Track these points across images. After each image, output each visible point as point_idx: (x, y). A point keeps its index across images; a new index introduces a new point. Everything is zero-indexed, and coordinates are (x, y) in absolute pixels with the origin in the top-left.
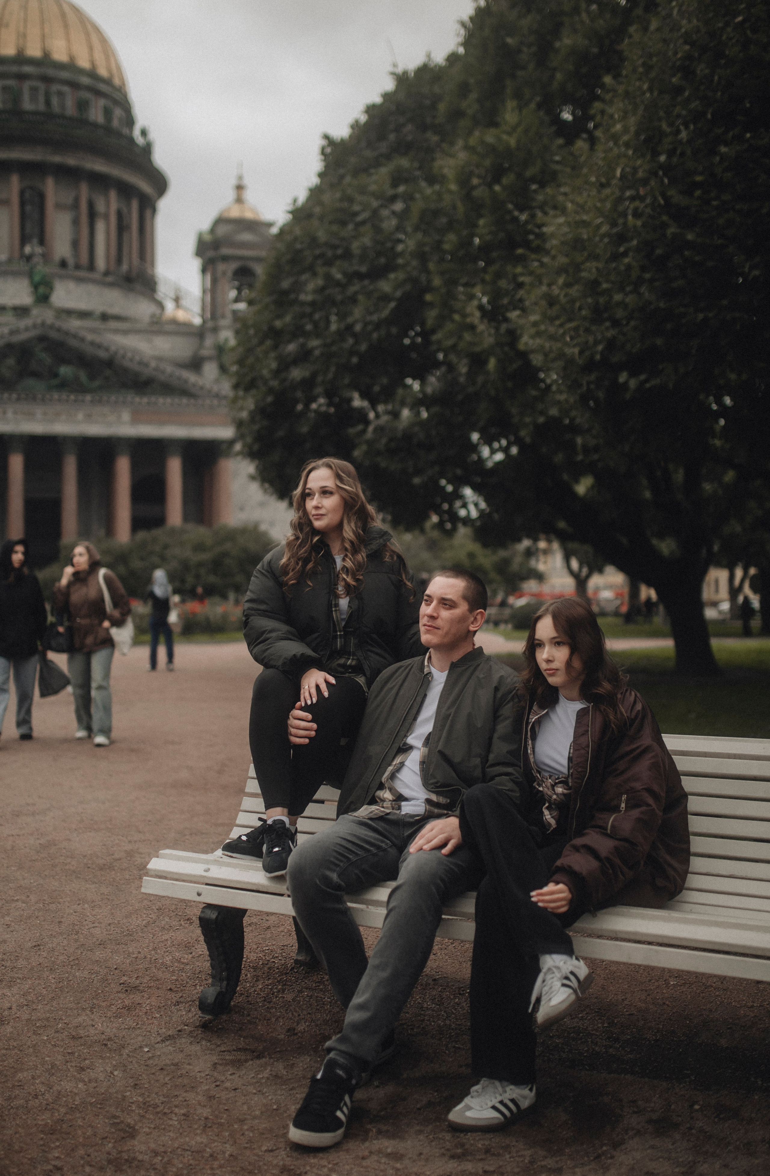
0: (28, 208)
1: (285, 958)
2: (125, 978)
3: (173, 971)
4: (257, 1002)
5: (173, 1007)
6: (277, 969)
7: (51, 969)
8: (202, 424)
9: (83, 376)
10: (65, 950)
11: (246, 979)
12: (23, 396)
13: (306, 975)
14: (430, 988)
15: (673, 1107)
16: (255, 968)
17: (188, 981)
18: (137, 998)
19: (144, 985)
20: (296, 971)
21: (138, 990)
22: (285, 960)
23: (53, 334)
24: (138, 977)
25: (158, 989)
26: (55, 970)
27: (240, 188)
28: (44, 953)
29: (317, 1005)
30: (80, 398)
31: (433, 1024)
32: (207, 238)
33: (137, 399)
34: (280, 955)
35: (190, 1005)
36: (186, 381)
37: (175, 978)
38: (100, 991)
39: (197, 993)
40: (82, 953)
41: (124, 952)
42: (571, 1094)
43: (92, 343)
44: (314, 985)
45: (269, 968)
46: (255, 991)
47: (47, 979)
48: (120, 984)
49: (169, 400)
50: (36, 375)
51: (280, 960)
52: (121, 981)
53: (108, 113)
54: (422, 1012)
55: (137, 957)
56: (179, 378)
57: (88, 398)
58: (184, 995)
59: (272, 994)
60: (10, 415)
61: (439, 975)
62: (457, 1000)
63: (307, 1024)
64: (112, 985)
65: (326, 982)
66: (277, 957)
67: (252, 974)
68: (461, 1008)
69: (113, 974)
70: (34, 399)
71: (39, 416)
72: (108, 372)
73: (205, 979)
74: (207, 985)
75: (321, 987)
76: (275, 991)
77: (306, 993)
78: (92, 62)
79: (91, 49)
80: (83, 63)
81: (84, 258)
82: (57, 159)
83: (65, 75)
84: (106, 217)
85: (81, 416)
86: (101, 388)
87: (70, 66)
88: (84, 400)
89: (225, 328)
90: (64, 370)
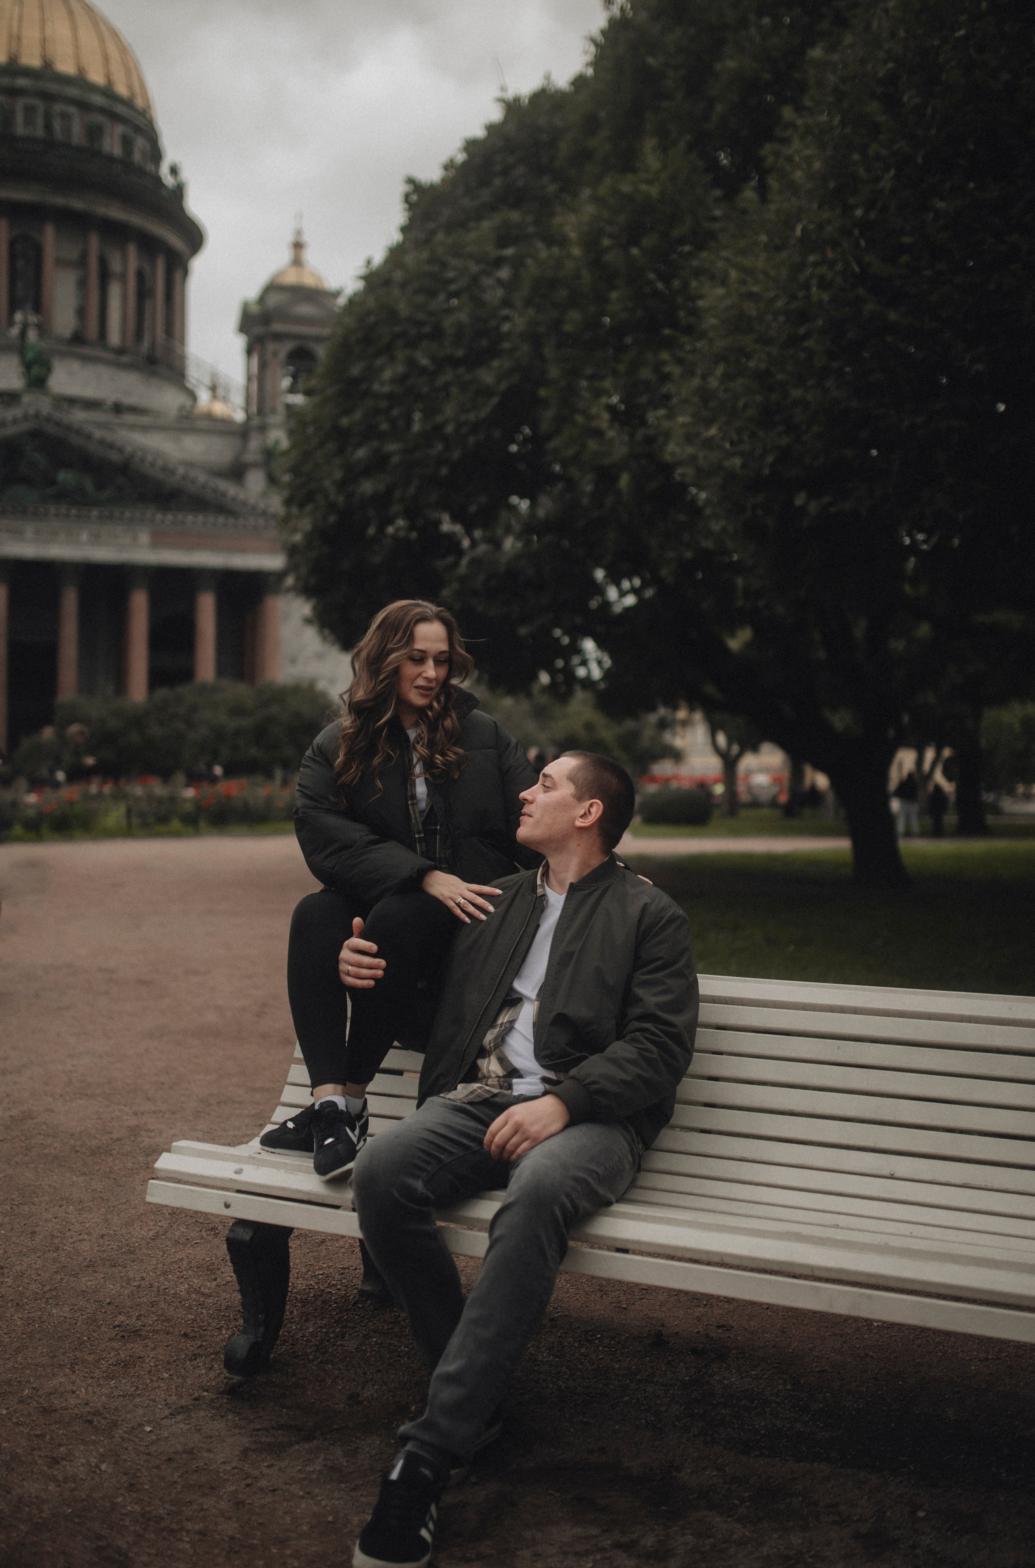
0: (20, 263)
1: (346, 1286)
2: (122, 1318)
3: (190, 1307)
4: (307, 1354)
5: (188, 1363)
6: (335, 1303)
7: (18, 1304)
8: (244, 551)
9: (89, 486)
10: (39, 1275)
11: (292, 1318)
12: (9, 508)
13: (375, 1312)
14: (547, 1332)
15: (888, 1514)
16: (305, 1302)
17: (210, 1322)
18: (137, 1347)
19: (149, 1328)
20: (360, 1306)
21: (140, 1336)
22: (345, 1290)
23: (50, 429)
24: (139, 1315)
25: (168, 1333)
26: (23, 1305)
27: (298, 246)
28: (8, 1280)
29: (391, 1358)
30: (85, 512)
31: (551, 1385)
32: (255, 309)
33: (160, 516)
34: (339, 1282)
35: (212, 1359)
36: (223, 494)
37: (192, 1317)
38: (86, 1338)
39: (222, 1341)
40: (62, 1279)
41: (121, 1277)
42: (747, 1494)
43: (104, 443)
44: (386, 1327)
45: (324, 1302)
46: (304, 1336)
47: (11, 1319)
48: (115, 1327)
49: (201, 518)
50: (26, 481)
51: (338, 1289)
52: (116, 1323)
53: (127, 143)
54: (536, 1368)
55: (140, 1285)
56: (215, 490)
57: (95, 513)
58: (204, 1343)
59: (328, 1341)
61: (558, 1312)
62: (583, 1350)
63: (376, 1387)
64: (103, 1329)
65: (402, 1323)
66: (334, 1285)
67: (300, 1311)
68: (589, 1362)
69: (106, 1312)
70: (24, 512)
71: (30, 535)
72: (122, 480)
73: (235, 1319)
74: (236, 1327)
75: (396, 1330)
76: (332, 1335)
77: (374, 1340)
78: (108, 76)
79: (106, 59)
80: (96, 77)
81: (92, 330)
82: (59, 200)
83: (73, 92)
84: (123, 278)
85: (85, 536)
86: (112, 500)
87: (80, 80)
88: (90, 516)
89: (275, 426)
90: (63, 476)
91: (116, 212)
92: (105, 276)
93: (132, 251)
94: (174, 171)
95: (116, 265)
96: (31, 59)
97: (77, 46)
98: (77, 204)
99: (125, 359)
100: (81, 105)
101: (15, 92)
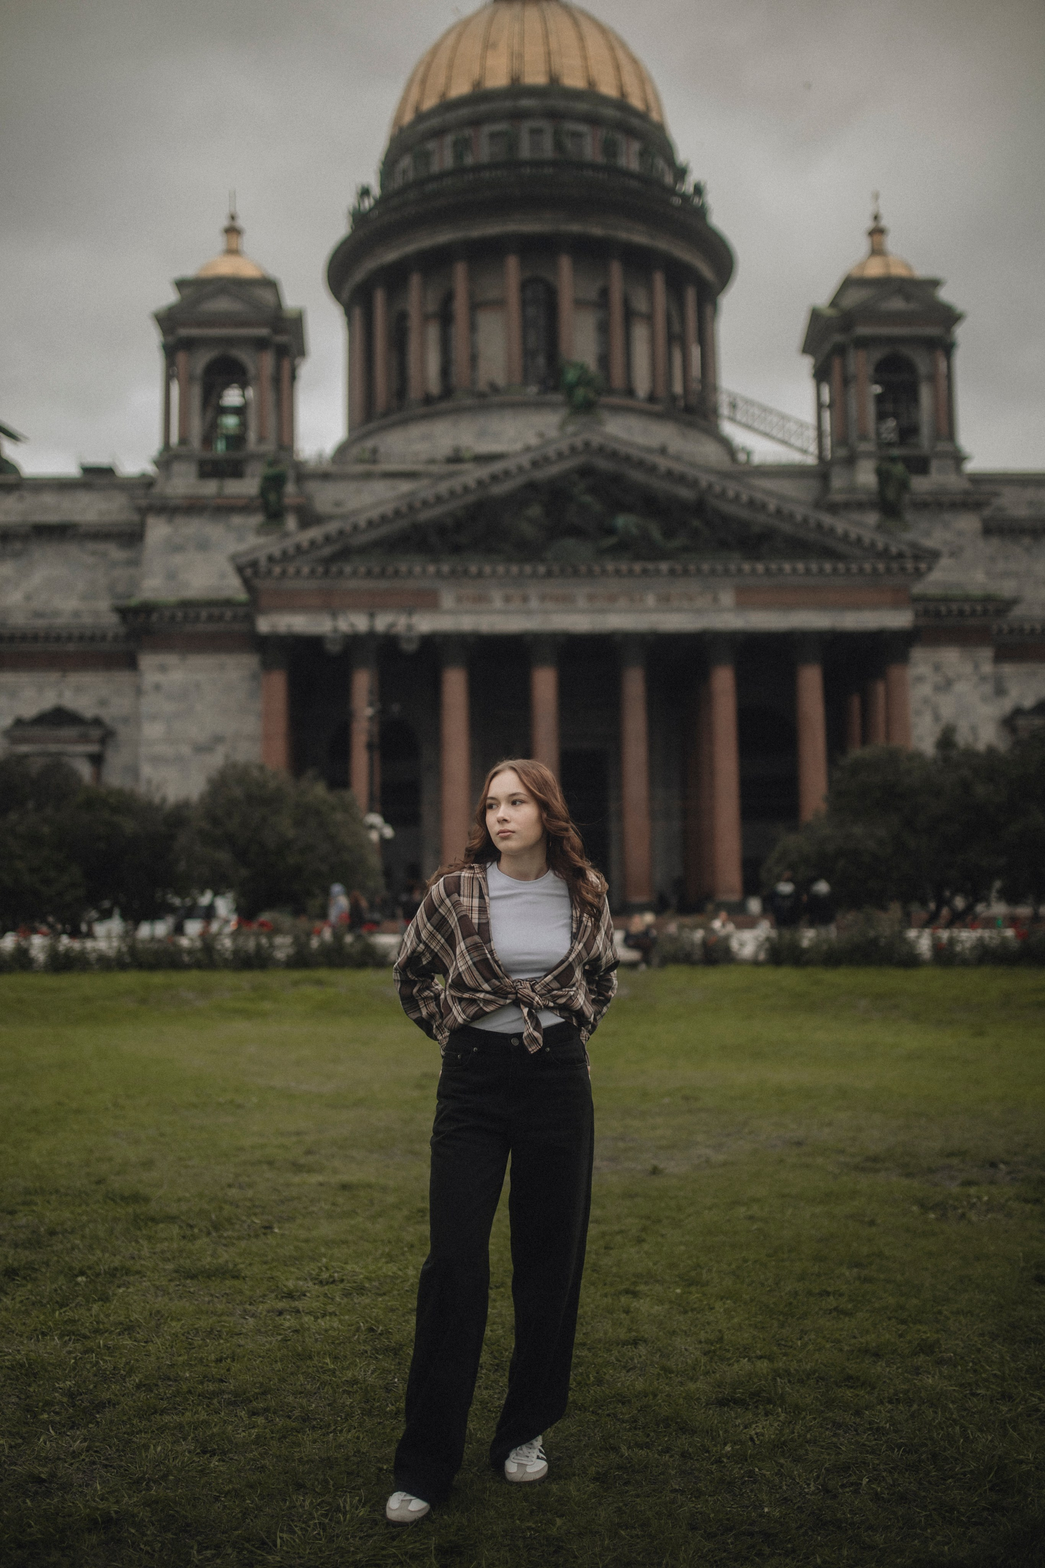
0: (533, 310)
8: (857, 606)
9: (655, 532)
12: (556, 568)
23: (603, 464)
27: (877, 232)
30: (650, 566)
32: (830, 313)
33: (746, 567)
36: (830, 532)
43: (670, 475)
49: (800, 566)
50: (576, 532)
53: (645, 159)
56: (819, 526)
57: (664, 567)
60: (534, 604)
70: (576, 573)
71: (582, 603)
72: (696, 523)
78: (621, 88)
79: (618, 68)
80: (608, 89)
81: (618, 377)
82: (575, 228)
83: (582, 107)
84: (649, 318)
85: (651, 600)
86: (685, 549)
87: (590, 94)
88: (658, 572)
89: (868, 455)
90: (622, 521)
91: (639, 237)
92: (629, 315)
93: (659, 280)
94: (699, 190)
95: (641, 304)
96: (536, 77)
97: (585, 58)
98: (597, 231)
99: (658, 408)
100: (593, 120)
101: (518, 116)
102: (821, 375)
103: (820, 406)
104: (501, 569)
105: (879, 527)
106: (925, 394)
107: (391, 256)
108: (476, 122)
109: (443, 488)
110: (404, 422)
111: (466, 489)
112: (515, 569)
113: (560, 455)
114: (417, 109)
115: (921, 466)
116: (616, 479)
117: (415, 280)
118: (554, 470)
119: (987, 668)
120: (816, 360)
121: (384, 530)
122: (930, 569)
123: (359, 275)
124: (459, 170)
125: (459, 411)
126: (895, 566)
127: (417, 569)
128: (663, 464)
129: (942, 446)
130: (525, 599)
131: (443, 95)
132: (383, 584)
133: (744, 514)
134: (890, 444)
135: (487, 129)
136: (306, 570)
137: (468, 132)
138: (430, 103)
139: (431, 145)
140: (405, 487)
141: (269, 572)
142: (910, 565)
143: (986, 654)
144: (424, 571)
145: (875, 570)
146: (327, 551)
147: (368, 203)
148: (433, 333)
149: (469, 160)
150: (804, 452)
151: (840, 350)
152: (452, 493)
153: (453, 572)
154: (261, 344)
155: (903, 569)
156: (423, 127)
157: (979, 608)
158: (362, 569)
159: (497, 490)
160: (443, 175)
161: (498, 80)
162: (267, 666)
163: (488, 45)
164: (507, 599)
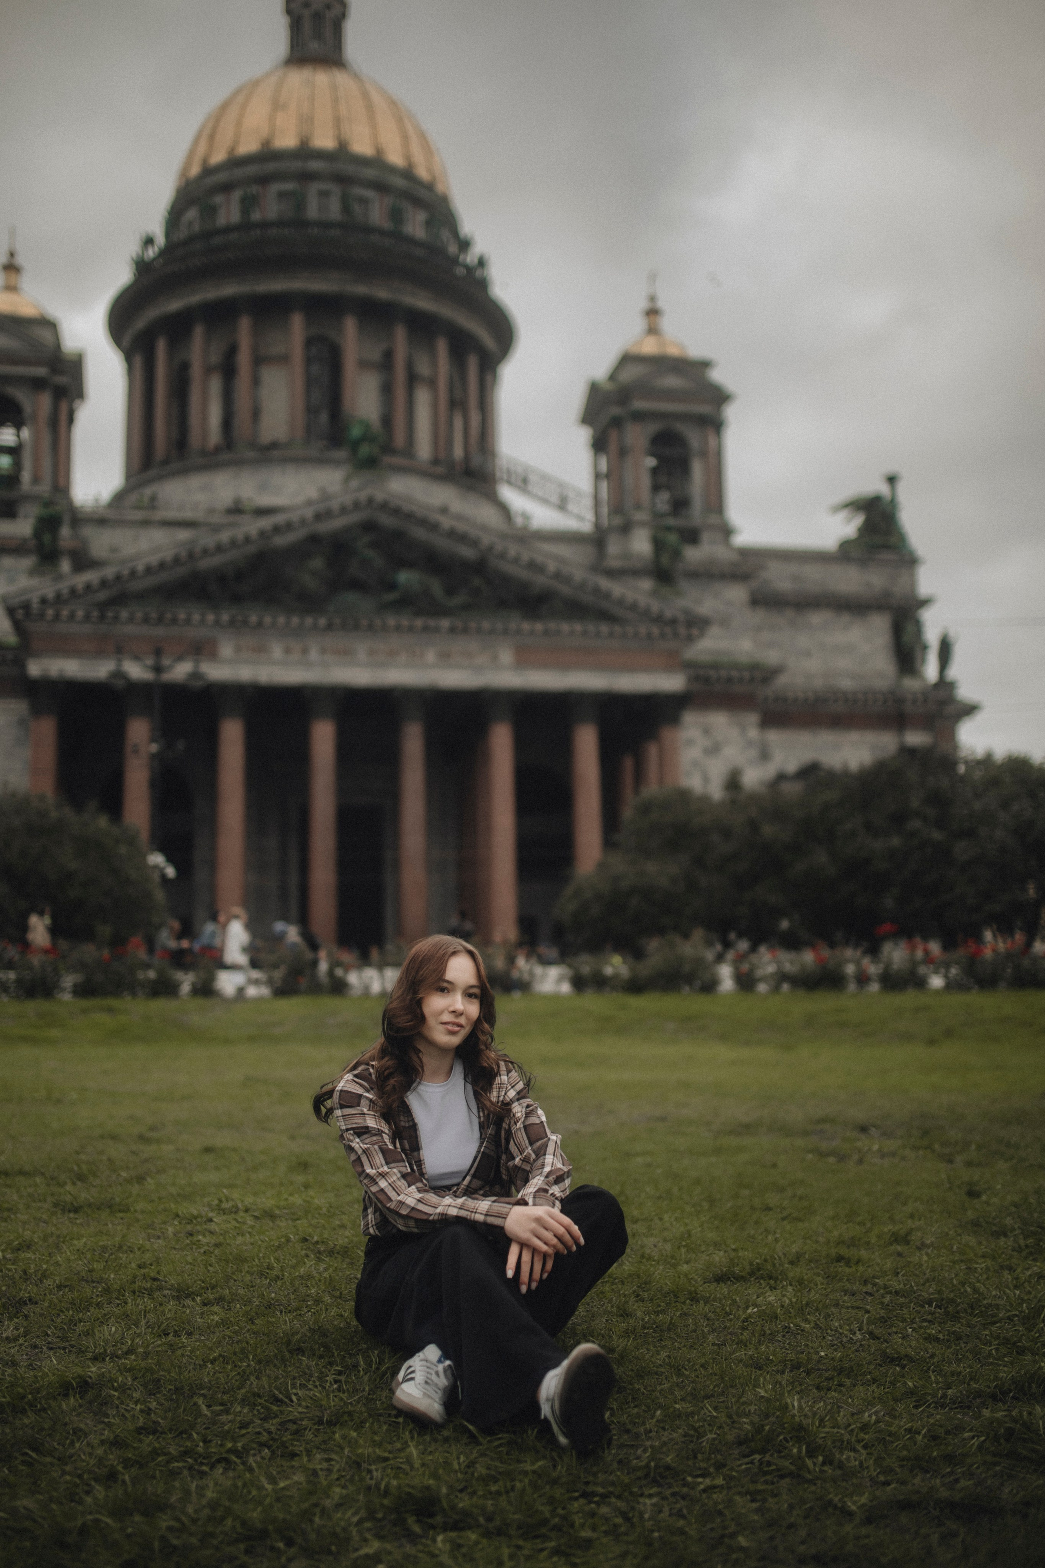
0: (317, 368)
8: (630, 668)
9: (437, 588)
12: (337, 621)
23: (386, 520)
27: (653, 312)
30: (432, 622)
32: (608, 386)
33: (526, 626)
36: (607, 596)
43: (452, 534)
49: (578, 627)
50: (357, 585)
53: (431, 229)
56: (597, 591)
57: (445, 623)
60: (314, 655)
70: (357, 627)
71: (362, 656)
72: (477, 582)
78: (408, 157)
79: (405, 139)
80: (395, 158)
81: (399, 439)
82: (361, 290)
83: (369, 173)
84: (432, 383)
85: (431, 656)
86: (466, 607)
87: (377, 162)
88: (437, 630)
89: (643, 524)
90: (404, 577)
91: (423, 302)
92: (412, 379)
93: (442, 346)
94: (482, 263)
95: (423, 368)
96: (324, 141)
97: (373, 126)
98: (382, 293)
99: (440, 470)
100: (381, 187)
101: (307, 177)
102: (599, 445)
103: (597, 476)
104: (281, 620)
105: (654, 593)
106: (697, 469)
107: (174, 305)
108: (264, 180)
109: (225, 537)
110: (185, 471)
111: (247, 540)
112: (295, 620)
113: (344, 510)
114: (205, 161)
115: (692, 536)
116: (398, 535)
117: (199, 332)
118: (337, 523)
119: (753, 733)
120: (595, 431)
121: (164, 577)
122: (702, 635)
123: (140, 323)
124: (246, 226)
125: (239, 463)
126: (668, 630)
127: (196, 617)
128: (446, 523)
129: (713, 519)
130: (305, 651)
131: (232, 150)
132: (160, 631)
133: (524, 574)
134: (662, 515)
135: (275, 187)
136: (80, 614)
137: (255, 189)
138: (218, 157)
139: (218, 199)
140: (183, 535)
141: (42, 615)
142: (682, 630)
143: (752, 718)
144: (203, 621)
145: (649, 636)
146: (102, 596)
147: (151, 253)
148: (215, 385)
149: (256, 216)
150: (580, 518)
151: (617, 423)
152: (233, 543)
153: (232, 623)
154: (37, 384)
155: (676, 635)
156: (210, 181)
157: (746, 675)
158: (139, 615)
159: (280, 541)
160: (229, 229)
161: (287, 141)
162: (36, 711)
163: (277, 105)
164: (288, 651)
